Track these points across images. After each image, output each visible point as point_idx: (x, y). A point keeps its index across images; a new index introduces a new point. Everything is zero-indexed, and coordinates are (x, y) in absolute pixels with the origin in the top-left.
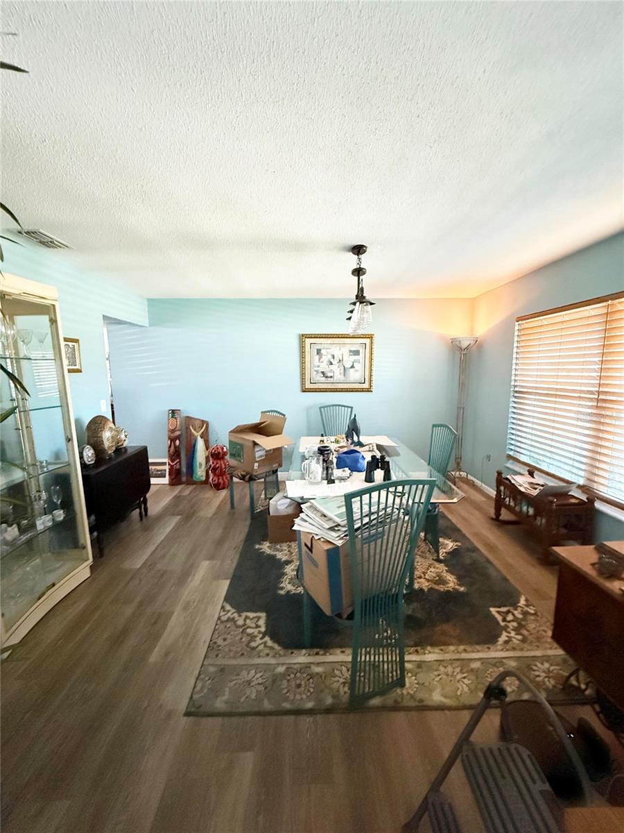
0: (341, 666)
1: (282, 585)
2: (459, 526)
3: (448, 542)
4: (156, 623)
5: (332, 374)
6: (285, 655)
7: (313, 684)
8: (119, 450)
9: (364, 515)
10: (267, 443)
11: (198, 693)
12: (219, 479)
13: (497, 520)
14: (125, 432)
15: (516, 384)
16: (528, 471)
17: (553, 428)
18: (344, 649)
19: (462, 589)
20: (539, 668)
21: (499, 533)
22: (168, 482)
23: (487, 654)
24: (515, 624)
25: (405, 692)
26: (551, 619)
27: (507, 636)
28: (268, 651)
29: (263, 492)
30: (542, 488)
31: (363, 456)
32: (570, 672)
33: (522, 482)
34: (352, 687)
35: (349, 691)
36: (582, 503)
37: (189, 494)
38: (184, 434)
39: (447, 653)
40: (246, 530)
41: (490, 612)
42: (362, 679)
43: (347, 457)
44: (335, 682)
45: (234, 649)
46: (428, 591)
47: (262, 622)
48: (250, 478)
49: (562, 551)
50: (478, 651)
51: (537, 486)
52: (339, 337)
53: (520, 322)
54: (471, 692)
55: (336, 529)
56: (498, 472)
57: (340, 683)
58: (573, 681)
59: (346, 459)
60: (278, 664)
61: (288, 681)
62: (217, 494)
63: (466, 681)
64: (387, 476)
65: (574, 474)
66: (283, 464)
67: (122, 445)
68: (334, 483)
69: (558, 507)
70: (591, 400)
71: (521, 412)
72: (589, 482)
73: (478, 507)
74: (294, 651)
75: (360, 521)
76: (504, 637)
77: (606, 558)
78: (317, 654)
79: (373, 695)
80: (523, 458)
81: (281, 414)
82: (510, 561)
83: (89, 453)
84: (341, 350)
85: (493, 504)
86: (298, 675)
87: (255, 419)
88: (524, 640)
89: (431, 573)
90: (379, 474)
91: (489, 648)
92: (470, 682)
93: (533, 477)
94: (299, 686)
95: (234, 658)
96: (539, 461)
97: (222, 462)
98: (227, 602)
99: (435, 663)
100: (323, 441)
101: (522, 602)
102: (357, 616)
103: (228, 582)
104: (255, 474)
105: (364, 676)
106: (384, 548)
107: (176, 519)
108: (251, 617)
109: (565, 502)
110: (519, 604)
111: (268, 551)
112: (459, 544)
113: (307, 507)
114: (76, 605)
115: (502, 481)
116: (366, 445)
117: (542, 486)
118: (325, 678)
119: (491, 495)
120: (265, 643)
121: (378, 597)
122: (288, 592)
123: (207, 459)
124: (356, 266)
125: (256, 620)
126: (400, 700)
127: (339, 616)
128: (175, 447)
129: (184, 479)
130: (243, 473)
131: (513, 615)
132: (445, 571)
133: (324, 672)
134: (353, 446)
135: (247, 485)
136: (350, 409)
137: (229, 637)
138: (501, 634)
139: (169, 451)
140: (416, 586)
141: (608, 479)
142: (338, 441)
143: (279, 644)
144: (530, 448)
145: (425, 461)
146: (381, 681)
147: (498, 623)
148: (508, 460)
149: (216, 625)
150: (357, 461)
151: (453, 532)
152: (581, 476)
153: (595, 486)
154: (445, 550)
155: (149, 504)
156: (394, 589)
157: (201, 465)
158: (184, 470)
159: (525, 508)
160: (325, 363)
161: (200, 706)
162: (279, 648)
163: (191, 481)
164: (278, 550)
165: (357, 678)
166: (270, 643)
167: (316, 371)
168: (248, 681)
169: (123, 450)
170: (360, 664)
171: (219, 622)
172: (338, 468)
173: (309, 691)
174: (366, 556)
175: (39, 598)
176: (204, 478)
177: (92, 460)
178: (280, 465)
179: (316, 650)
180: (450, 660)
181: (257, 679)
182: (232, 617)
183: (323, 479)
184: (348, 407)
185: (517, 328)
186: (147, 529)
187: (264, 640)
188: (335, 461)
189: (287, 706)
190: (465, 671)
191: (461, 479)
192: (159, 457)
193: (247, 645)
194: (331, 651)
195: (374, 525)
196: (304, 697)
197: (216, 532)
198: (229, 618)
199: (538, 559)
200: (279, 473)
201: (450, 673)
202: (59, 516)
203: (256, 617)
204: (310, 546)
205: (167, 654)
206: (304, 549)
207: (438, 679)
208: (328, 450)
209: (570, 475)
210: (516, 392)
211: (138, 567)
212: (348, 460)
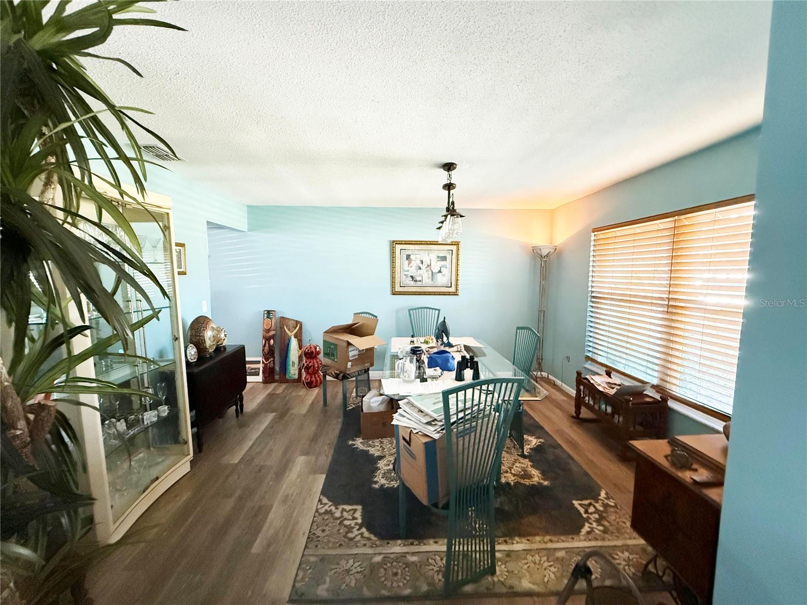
0: (435, 555)
1: (375, 479)
2: (542, 423)
3: (532, 439)
4: (256, 515)
5: (420, 279)
6: (381, 545)
7: (408, 572)
8: (219, 349)
9: (459, 410)
10: (360, 343)
11: (298, 582)
12: (311, 377)
13: (577, 419)
14: (224, 331)
15: (593, 290)
16: (606, 371)
17: (628, 331)
18: (437, 540)
19: (546, 483)
20: (620, 557)
21: (579, 431)
22: (261, 380)
23: (571, 543)
24: (597, 516)
25: (495, 579)
26: (630, 512)
27: (589, 527)
28: (365, 542)
29: (355, 390)
30: (619, 387)
31: (453, 357)
32: (648, 560)
33: (600, 382)
34: (446, 575)
35: (443, 580)
36: (656, 402)
37: (283, 392)
38: (279, 333)
39: (534, 542)
40: (339, 426)
41: (573, 504)
42: (456, 568)
43: (437, 357)
44: (430, 570)
45: (331, 539)
46: (514, 485)
47: (358, 515)
48: (343, 377)
49: (639, 445)
50: (563, 541)
51: (613, 386)
52: (427, 244)
53: (596, 233)
54: (557, 580)
55: (433, 423)
56: (577, 372)
57: (435, 571)
58: (651, 568)
59: (437, 359)
60: (376, 554)
61: (385, 569)
62: (310, 392)
63: (552, 569)
64: (476, 375)
65: (649, 375)
66: (374, 364)
67: (222, 344)
68: (427, 381)
69: (634, 406)
70: (662, 305)
71: (598, 316)
72: (662, 382)
73: (558, 406)
74: (390, 541)
75: (455, 416)
76: (586, 528)
77: (679, 450)
78: (412, 544)
79: (465, 582)
80: (600, 359)
81: (373, 315)
82: (591, 457)
83: (192, 351)
84: (430, 256)
85: (573, 403)
86: (395, 563)
87: (349, 321)
88: (605, 531)
89: (517, 468)
90: (468, 373)
91: (573, 539)
92: (556, 570)
93: (610, 377)
94: (396, 574)
95: (333, 548)
96: (615, 362)
97: (315, 361)
98: (324, 496)
99: (523, 552)
100: (413, 342)
101: (603, 494)
102: (452, 505)
103: (324, 476)
104: (348, 373)
105: (458, 565)
106: (477, 441)
107: (271, 416)
108: (348, 509)
109: (640, 401)
110: (600, 498)
111: (361, 447)
112: (542, 440)
113: (404, 404)
114: (178, 498)
115: (581, 381)
116: (455, 346)
117: (619, 385)
118: (420, 567)
119: (573, 395)
120: (362, 534)
121: (471, 487)
122: (382, 486)
123: (300, 358)
124: (446, 182)
125: (351, 512)
126: (491, 587)
127: (436, 505)
128: (270, 346)
129: (277, 377)
130: (336, 372)
131: (595, 507)
132: (529, 466)
133: (419, 562)
134: (443, 346)
135: (341, 382)
136: (437, 312)
137: (327, 529)
138: (584, 525)
139: (263, 350)
140: (503, 480)
141: (680, 379)
142: (427, 342)
143: (375, 535)
144: (606, 349)
145: (511, 362)
146: (473, 570)
147: (580, 514)
148: (587, 361)
149: (315, 517)
150: (447, 360)
151: (536, 429)
152: (654, 377)
153: (668, 386)
154: (529, 447)
155: (244, 402)
156: (485, 481)
157: (294, 363)
158: (277, 368)
159: (603, 406)
160: (414, 268)
161: (302, 594)
162: (376, 539)
163: (284, 379)
164: (370, 446)
165: (452, 566)
166: (366, 534)
167: (405, 275)
168: (347, 570)
169: (222, 349)
170: (455, 554)
171: (317, 514)
172: (429, 367)
173: (405, 579)
174: (460, 448)
175: (144, 492)
176: (296, 377)
177: (194, 358)
178: (372, 365)
179: (411, 541)
180: (537, 549)
181: (356, 568)
182: (329, 509)
183: (417, 377)
184: (435, 309)
185: (593, 238)
186: (242, 425)
187: (360, 532)
188: (426, 361)
189: (384, 592)
190: (550, 560)
191: (542, 378)
192: (254, 356)
193: (345, 536)
194: (425, 541)
195: (468, 420)
196: (401, 584)
197: (311, 428)
198: (326, 510)
199: (617, 455)
200: (370, 372)
201: (537, 561)
202: (164, 411)
203: (352, 510)
204: (408, 439)
205: (269, 546)
206: (402, 442)
207: (526, 567)
208: (420, 351)
209: (645, 375)
210: (593, 297)
211: (236, 461)
212: (439, 360)
